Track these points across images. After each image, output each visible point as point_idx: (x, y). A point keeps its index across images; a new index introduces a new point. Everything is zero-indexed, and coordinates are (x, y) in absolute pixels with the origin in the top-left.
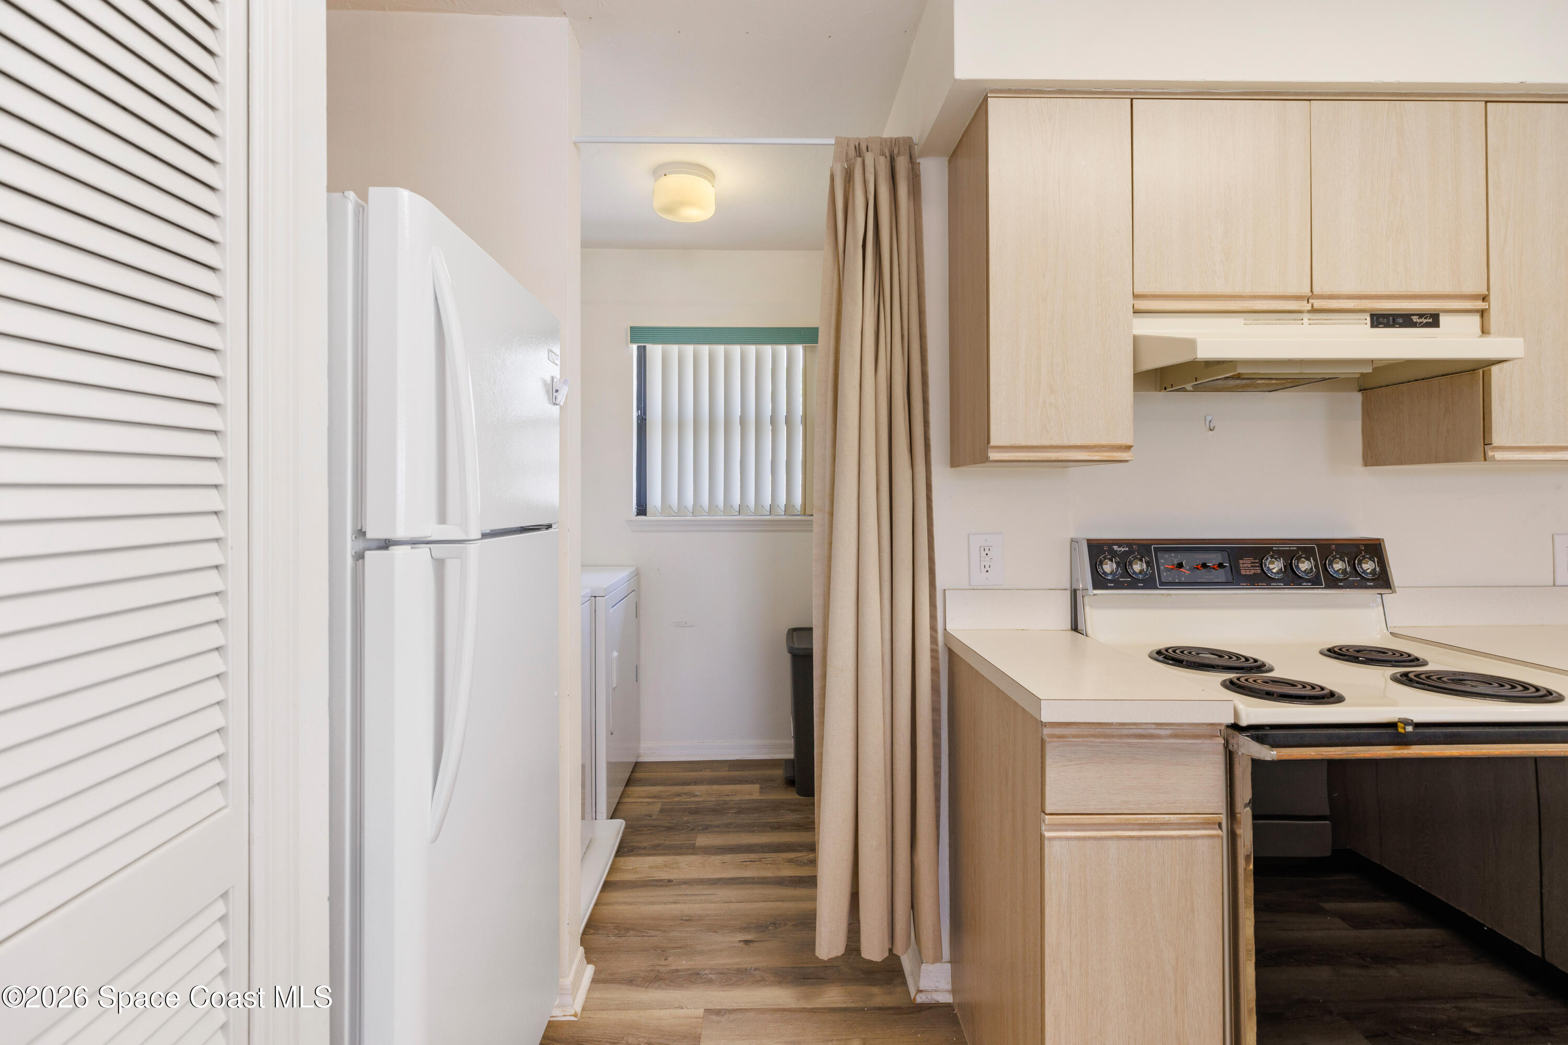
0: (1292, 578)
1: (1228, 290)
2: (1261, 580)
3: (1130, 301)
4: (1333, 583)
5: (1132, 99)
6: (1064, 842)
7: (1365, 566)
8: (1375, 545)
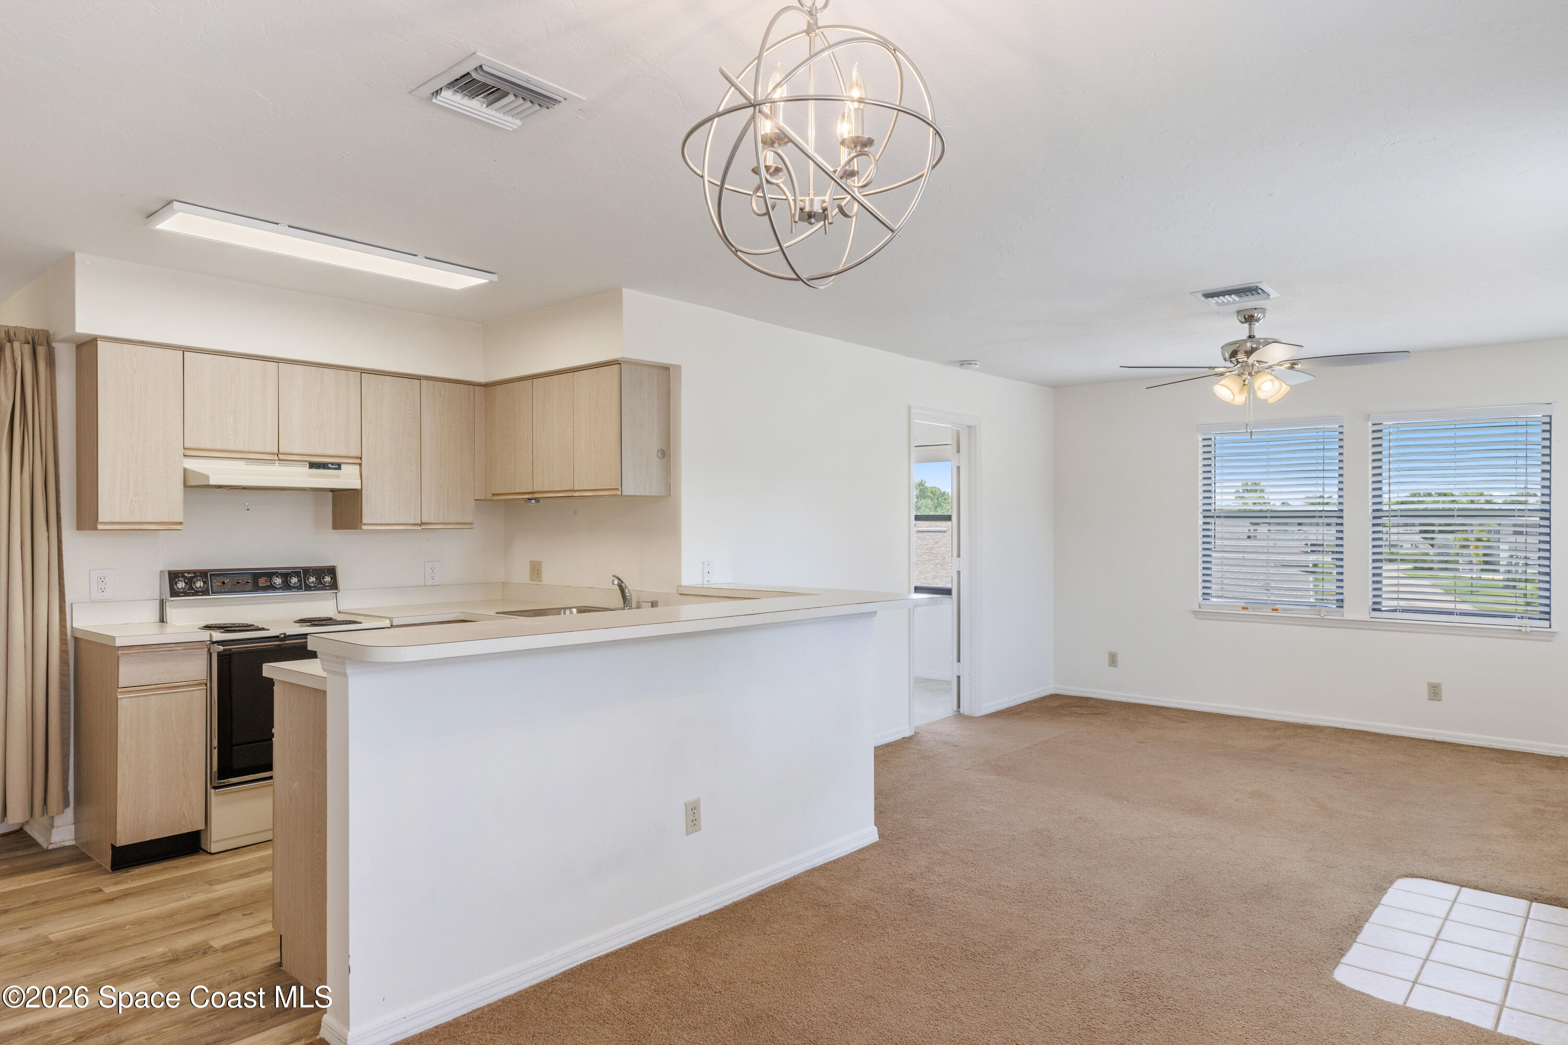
0: (287, 586)
1: (236, 448)
2: (271, 588)
3: (182, 451)
4: (308, 588)
5: (184, 351)
6: (128, 699)
7: (325, 580)
8: (333, 569)
